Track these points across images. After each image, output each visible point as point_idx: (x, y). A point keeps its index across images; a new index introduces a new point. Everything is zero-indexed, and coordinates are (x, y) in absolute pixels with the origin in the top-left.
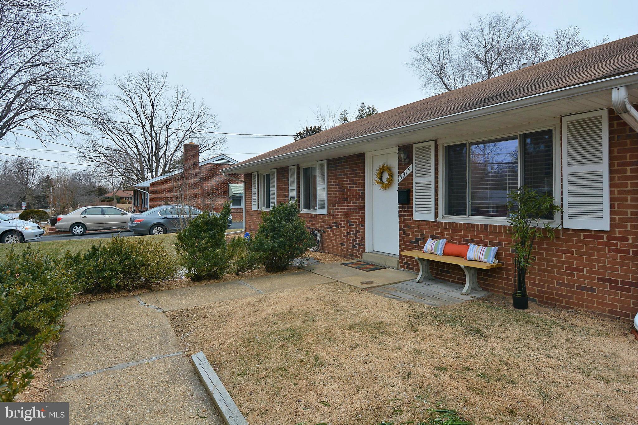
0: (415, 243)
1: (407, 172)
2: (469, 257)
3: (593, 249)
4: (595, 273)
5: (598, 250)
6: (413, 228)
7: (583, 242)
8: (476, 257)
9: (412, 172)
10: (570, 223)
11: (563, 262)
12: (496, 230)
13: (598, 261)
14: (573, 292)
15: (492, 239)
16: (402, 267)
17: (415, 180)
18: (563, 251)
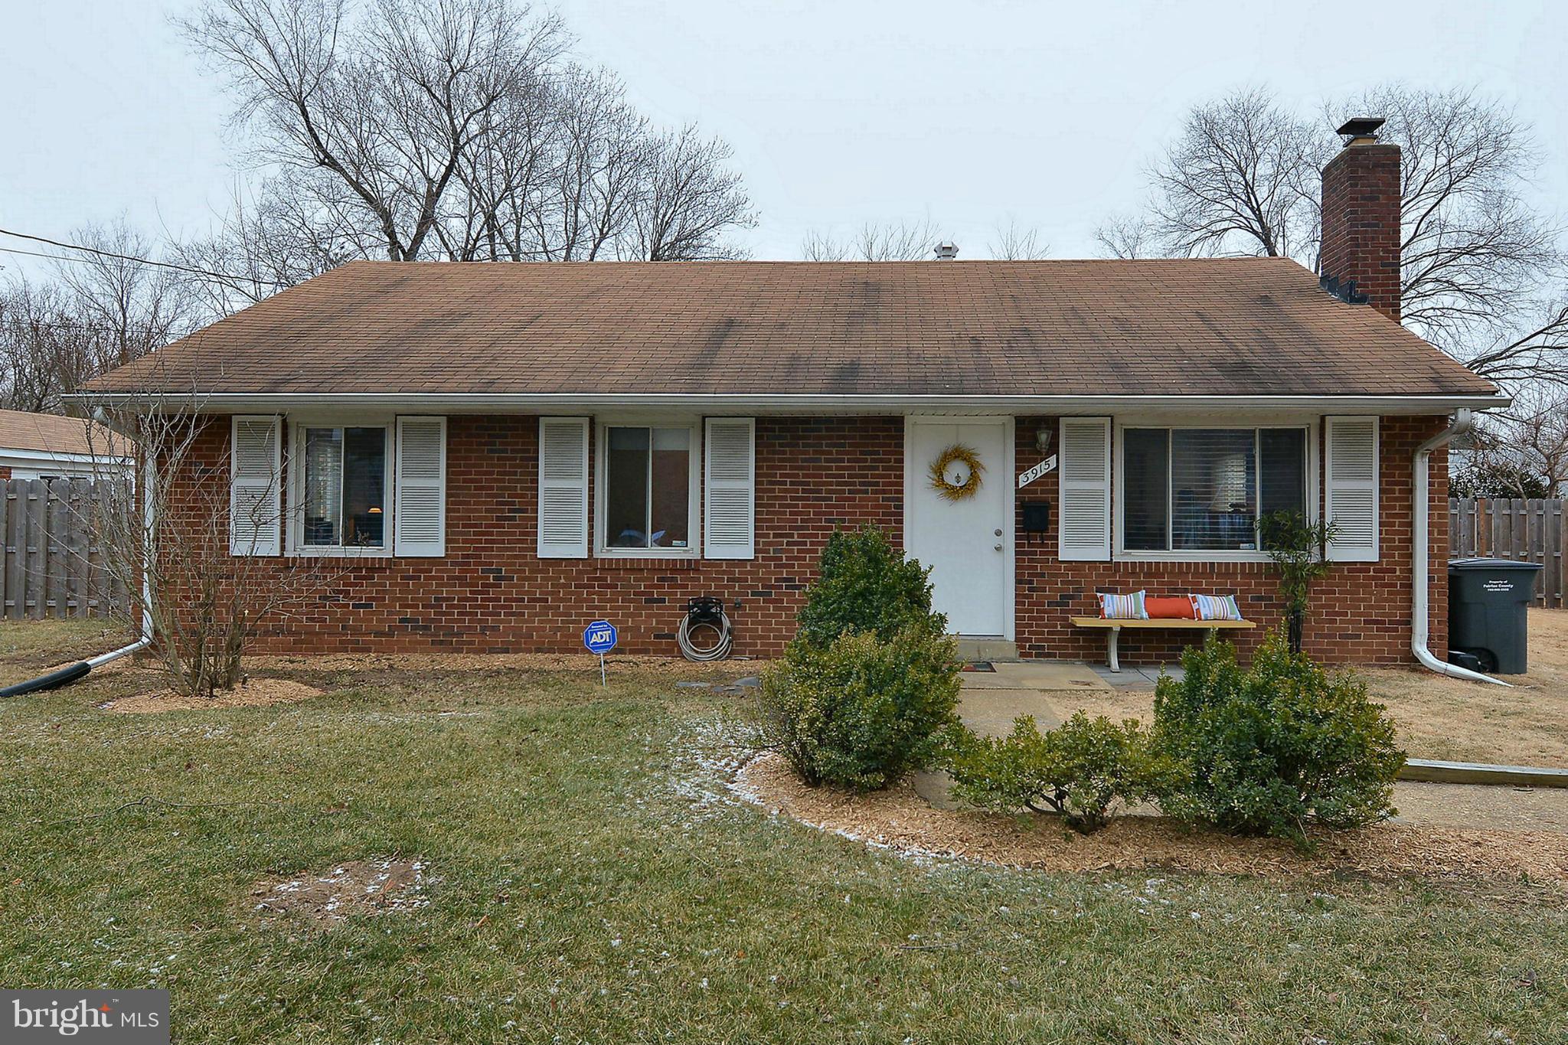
0: (1058, 604)
1: (1042, 469)
2: (1206, 615)
3: (1358, 586)
4: (1360, 615)
5: (1365, 586)
6: (1057, 575)
7: (1346, 578)
8: (1217, 613)
9: (1057, 468)
10: (1333, 554)
11: (1323, 606)
12: (1227, 571)
13: (1363, 600)
14: (1336, 644)
15: (1220, 584)
16: (1022, 655)
17: (1064, 485)
18: (1323, 592)
